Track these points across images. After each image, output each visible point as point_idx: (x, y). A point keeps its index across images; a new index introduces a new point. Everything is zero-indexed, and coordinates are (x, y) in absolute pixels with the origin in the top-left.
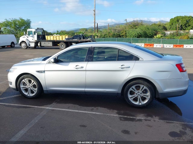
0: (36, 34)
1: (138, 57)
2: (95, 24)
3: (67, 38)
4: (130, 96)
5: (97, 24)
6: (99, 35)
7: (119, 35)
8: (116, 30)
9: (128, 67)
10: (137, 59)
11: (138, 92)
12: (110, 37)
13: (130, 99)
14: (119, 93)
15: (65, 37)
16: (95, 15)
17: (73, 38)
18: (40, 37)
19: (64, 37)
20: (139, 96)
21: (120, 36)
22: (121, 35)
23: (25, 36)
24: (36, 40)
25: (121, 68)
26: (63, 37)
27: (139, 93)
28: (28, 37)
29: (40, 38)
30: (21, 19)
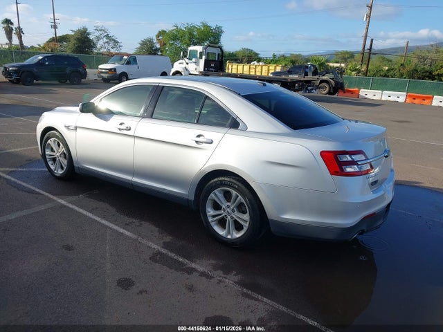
0: (204, 57)
1: (237, 119)
2: (365, 42)
3: (279, 71)
4: (210, 212)
5: (372, 41)
6: (363, 69)
7: (430, 73)
8: (425, 59)
9: (208, 141)
10: (234, 124)
11: (228, 207)
12: (402, 75)
13: (210, 219)
14: (191, 201)
15: (275, 69)
16: (369, 17)
17: (290, 72)
18: (212, 65)
19: (273, 68)
20: (229, 217)
21: (432, 77)
22: (436, 73)
23: (183, 61)
24: (202, 70)
25: (197, 142)
26: (271, 68)
27: (228, 210)
28: (187, 64)
29: (212, 67)
30: (205, 25)
